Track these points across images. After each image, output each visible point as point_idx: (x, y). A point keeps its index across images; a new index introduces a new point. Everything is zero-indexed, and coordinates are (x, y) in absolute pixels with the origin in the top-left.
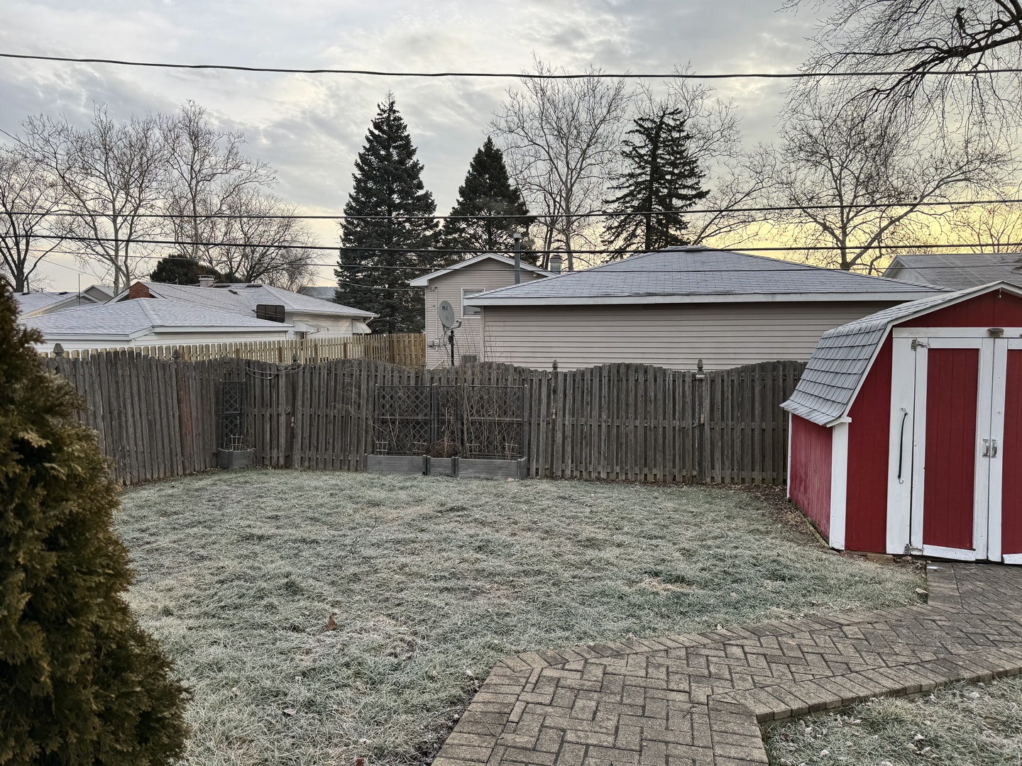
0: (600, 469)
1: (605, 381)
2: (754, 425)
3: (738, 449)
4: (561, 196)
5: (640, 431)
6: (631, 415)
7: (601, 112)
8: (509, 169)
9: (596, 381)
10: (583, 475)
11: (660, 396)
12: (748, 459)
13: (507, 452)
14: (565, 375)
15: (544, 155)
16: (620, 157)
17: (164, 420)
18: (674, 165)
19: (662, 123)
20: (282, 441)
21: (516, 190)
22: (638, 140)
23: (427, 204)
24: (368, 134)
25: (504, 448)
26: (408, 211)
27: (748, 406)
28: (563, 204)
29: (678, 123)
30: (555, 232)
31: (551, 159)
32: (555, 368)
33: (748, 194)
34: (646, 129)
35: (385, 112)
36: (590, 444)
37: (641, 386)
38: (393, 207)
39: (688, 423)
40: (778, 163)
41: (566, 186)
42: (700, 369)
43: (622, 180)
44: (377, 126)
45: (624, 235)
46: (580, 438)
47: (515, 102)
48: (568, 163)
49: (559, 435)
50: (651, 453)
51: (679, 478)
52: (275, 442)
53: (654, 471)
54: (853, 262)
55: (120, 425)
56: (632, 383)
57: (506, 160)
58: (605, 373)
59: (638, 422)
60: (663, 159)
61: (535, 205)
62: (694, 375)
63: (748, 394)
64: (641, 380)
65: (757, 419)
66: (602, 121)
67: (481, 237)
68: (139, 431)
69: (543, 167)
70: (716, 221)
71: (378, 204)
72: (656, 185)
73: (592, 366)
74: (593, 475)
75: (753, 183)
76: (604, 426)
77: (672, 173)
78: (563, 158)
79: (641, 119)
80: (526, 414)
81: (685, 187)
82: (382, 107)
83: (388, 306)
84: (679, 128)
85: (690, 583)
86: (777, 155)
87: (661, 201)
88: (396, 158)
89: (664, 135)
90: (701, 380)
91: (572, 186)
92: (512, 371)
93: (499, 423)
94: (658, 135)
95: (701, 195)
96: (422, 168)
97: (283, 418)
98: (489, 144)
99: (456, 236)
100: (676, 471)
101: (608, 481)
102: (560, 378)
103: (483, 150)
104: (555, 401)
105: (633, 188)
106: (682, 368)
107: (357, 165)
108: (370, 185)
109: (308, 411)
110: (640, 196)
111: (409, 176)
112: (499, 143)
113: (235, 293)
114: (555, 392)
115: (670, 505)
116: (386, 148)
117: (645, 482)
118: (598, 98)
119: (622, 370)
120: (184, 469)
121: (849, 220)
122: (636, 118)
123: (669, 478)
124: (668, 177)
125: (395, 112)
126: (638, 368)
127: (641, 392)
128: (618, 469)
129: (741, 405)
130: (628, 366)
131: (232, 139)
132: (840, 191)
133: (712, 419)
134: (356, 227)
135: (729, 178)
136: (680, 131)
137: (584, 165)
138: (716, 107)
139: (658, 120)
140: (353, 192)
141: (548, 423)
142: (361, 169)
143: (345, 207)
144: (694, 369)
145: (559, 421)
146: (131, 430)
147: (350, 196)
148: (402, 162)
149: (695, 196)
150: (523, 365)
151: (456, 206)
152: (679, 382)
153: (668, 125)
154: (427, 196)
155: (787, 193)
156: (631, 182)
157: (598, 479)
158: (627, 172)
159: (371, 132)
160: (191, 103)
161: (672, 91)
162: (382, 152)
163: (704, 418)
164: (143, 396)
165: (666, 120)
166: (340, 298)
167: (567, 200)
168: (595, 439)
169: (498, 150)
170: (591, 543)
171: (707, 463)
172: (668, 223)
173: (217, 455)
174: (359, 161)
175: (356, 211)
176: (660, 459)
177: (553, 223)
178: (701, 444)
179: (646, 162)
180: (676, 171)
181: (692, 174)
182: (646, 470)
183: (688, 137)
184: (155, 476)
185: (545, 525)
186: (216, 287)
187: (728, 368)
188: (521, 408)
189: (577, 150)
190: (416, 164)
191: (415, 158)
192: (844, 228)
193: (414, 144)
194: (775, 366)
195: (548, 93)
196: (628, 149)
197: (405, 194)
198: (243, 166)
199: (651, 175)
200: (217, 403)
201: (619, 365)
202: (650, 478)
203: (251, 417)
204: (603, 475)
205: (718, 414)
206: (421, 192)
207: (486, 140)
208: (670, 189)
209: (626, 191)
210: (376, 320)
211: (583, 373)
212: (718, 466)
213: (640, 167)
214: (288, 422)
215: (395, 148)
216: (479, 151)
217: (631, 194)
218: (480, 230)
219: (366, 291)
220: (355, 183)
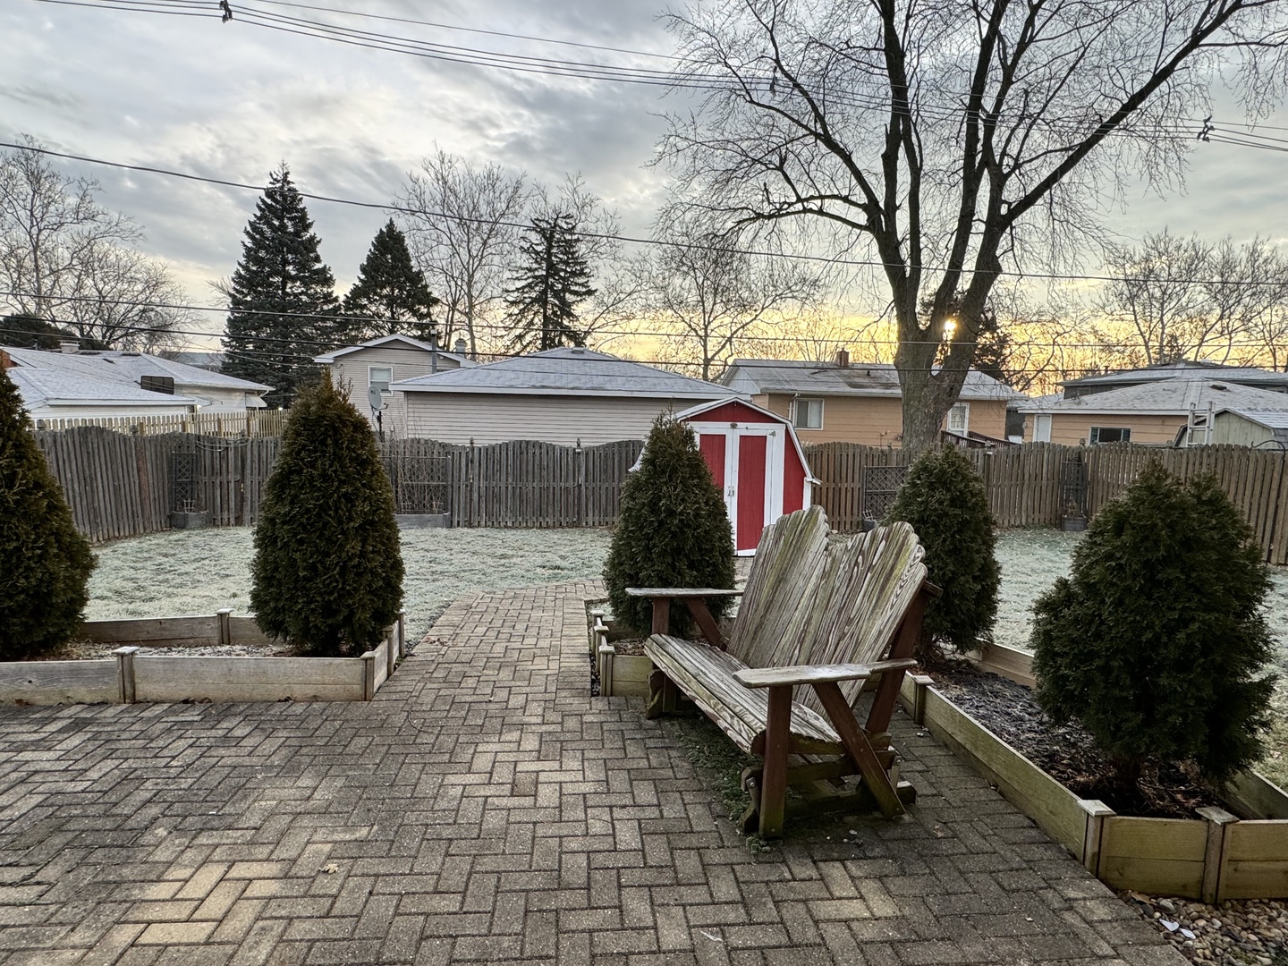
0: (507, 519)
1: (510, 453)
2: (614, 485)
3: (603, 502)
4: (462, 280)
5: (537, 491)
6: (530, 478)
7: (501, 206)
8: (411, 251)
9: (504, 453)
10: (494, 523)
11: (551, 465)
12: (610, 508)
13: (435, 509)
14: (480, 449)
15: (446, 240)
16: (517, 250)
17: (127, 486)
18: (567, 263)
19: (556, 225)
20: (232, 505)
21: (420, 272)
22: (534, 237)
23: (324, 278)
24: (260, 203)
25: (431, 506)
26: (305, 283)
27: (610, 471)
28: (465, 287)
29: (570, 226)
30: (457, 315)
31: (452, 245)
32: (472, 443)
33: (630, 294)
34: (543, 230)
35: (278, 181)
36: (499, 501)
37: (537, 457)
38: (287, 278)
39: (570, 484)
40: (654, 269)
41: (467, 270)
42: (579, 445)
43: (521, 273)
44: (270, 193)
45: (524, 322)
46: (492, 497)
47: (417, 187)
48: (469, 251)
49: (475, 495)
50: (544, 507)
51: (564, 524)
52: (225, 506)
53: (547, 519)
54: (712, 358)
55: (92, 490)
56: (530, 455)
57: (408, 242)
58: (511, 448)
59: (535, 485)
60: (556, 257)
61: (437, 286)
62: (574, 449)
63: (610, 463)
64: (537, 453)
65: (616, 481)
66: (502, 215)
67: (383, 315)
68: (107, 495)
69: (444, 251)
70: (604, 315)
71: (270, 275)
72: (551, 280)
73: (500, 442)
74: (502, 525)
75: (633, 286)
76: (510, 487)
77: (566, 272)
78: (465, 244)
79: (537, 219)
80: (450, 479)
81: (576, 284)
82: (275, 176)
83: (283, 379)
84: (571, 231)
85: (562, 569)
86: (653, 263)
87: (556, 294)
88: (291, 229)
89: (557, 236)
90: (579, 453)
91: (474, 272)
92: (437, 446)
93: (429, 486)
94: (552, 236)
95: (590, 292)
96: (319, 242)
97: (232, 485)
98: (391, 226)
99: (358, 312)
100: (562, 519)
101: (513, 527)
102: (476, 451)
103: (384, 230)
104: (472, 469)
105: (530, 280)
106: (567, 445)
107: (247, 233)
108: (262, 254)
109: (256, 479)
110: (537, 289)
111: (306, 248)
112: (401, 224)
113: (111, 362)
114: (472, 462)
115: (556, 537)
116: (281, 219)
117: (541, 527)
118: (497, 195)
119: (524, 445)
120: (145, 529)
121: (709, 323)
122: (534, 218)
123: (557, 524)
124: (562, 274)
125: (289, 183)
126: (535, 444)
127: (537, 462)
128: (520, 519)
129: (606, 471)
130: (528, 442)
131: (84, 185)
132: (702, 298)
133: (586, 481)
134: (246, 296)
135: (614, 278)
136: (571, 234)
137: (485, 253)
138: (603, 215)
139: (552, 222)
140: (243, 260)
141: (467, 486)
142: (252, 237)
143: (234, 276)
144: (575, 445)
145: (476, 483)
146: (101, 494)
147: (239, 264)
148: (297, 234)
149: (585, 293)
150: (446, 441)
151: (358, 283)
152: (564, 455)
153: (561, 228)
154: (324, 270)
155: (662, 295)
156: (529, 274)
157: (506, 527)
158: (526, 265)
159: (263, 200)
160: (29, 138)
161: (565, 196)
162: (276, 223)
163: (582, 479)
164: (109, 465)
165: (559, 222)
166: (226, 370)
167: (469, 285)
168: (503, 497)
169: (400, 233)
170: (503, 556)
171: (583, 513)
172: (562, 314)
173: (170, 517)
174: (249, 229)
175: (247, 281)
176: (551, 511)
177: (455, 303)
178: (579, 499)
179: (542, 259)
180: (569, 270)
181: (582, 273)
182: (541, 519)
183: (578, 240)
184: (122, 534)
185: (472, 550)
186: (82, 354)
187: (597, 445)
188: (445, 474)
189: (478, 238)
190: (313, 238)
191: (311, 232)
192: (706, 329)
193: (310, 217)
194: (627, 443)
195: (450, 183)
196: (526, 246)
197: (302, 266)
198: (100, 217)
199: (547, 271)
200: (170, 472)
201: (521, 442)
202: (544, 525)
203: (202, 486)
204: (510, 524)
205: (591, 477)
206: (318, 266)
207: (388, 222)
208: (563, 285)
209: (523, 283)
210: (271, 393)
211: (494, 448)
212: (590, 514)
213: (536, 262)
214: (237, 489)
215: (290, 219)
216: (381, 230)
217: (529, 285)
218: (382, 308)
219: (258, 364)
220: (244, 251)
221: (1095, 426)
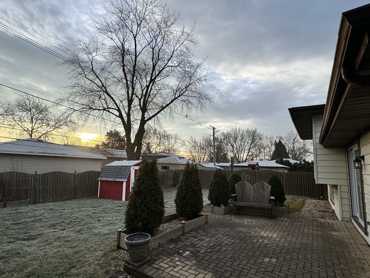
0: (50, 199)
2: (86, 184)
3: (83, 190)
5: (61, 188)
6: (59, 184)
9: (49, 176)
10: (45, 201)
11: (66, 179)
32: (36, 173)
36: (47, 193)
37: (61, 177)
39: (72, 185)
42: (76, 172)
46: (44, 191)
49: (38, 191)
50: (63, 193)
53: (64, 197)
58: (52, 174)
62: (74, 174)
63: (85, 178)
65: (88, 182)
76: (51, 187)
90: (76, 175)
100: (70, 197)
102: (38, 176)
104: (37, 182)
106: (71, 172)
114: (36, 179)
117: (62, 200)
123: (67, 199)
126: (60, 172)
128: (55, 198)
141: (34, 188)
145: (38, 187)
152: (70, 176)
163: (76, 183)
168: (49, 191)
176: (66, 194)
178: (76, 190)
187: (82, 172)
201: (56, 172)
205: (79, 182)
211: (45, 174)
212: (79, 194)
221: (162, 165)
